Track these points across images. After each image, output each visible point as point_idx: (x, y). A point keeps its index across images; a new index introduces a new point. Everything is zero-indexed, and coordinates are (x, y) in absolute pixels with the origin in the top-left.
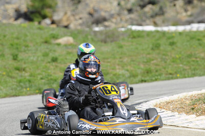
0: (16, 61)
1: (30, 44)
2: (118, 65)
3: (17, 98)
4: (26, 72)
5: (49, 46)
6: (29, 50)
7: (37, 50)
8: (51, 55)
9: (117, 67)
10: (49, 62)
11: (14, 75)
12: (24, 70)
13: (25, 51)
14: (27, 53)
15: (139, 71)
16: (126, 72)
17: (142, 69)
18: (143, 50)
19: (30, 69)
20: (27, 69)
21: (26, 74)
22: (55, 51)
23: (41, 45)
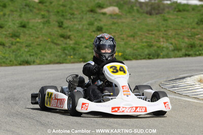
0: (62, 28)
1: (75, 13)
2: (163, 37)
3: (61, 65)
4: (71, 40)
5: (95, 15)
6: (74, 18)
7: (82, 18)
8: (96, 24)
9: (161, 40)
10: (94, 31)
11: (59, 42)
12: (69, 37)
13: (70, 19)
14: (73, 21)
15: (183, 45)
16: (171, 45)
17: (186, 43)
18: (188, 24)
19: (75, 37)
20: (72, 37)
21: (71, 42)
22: (100, 20)
23: (86, 14)
